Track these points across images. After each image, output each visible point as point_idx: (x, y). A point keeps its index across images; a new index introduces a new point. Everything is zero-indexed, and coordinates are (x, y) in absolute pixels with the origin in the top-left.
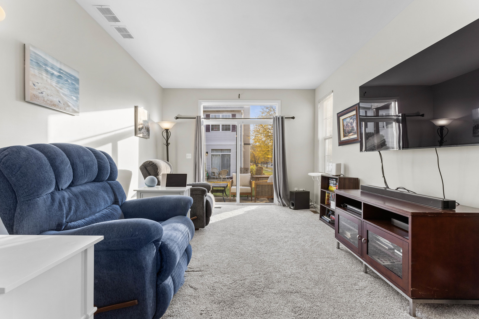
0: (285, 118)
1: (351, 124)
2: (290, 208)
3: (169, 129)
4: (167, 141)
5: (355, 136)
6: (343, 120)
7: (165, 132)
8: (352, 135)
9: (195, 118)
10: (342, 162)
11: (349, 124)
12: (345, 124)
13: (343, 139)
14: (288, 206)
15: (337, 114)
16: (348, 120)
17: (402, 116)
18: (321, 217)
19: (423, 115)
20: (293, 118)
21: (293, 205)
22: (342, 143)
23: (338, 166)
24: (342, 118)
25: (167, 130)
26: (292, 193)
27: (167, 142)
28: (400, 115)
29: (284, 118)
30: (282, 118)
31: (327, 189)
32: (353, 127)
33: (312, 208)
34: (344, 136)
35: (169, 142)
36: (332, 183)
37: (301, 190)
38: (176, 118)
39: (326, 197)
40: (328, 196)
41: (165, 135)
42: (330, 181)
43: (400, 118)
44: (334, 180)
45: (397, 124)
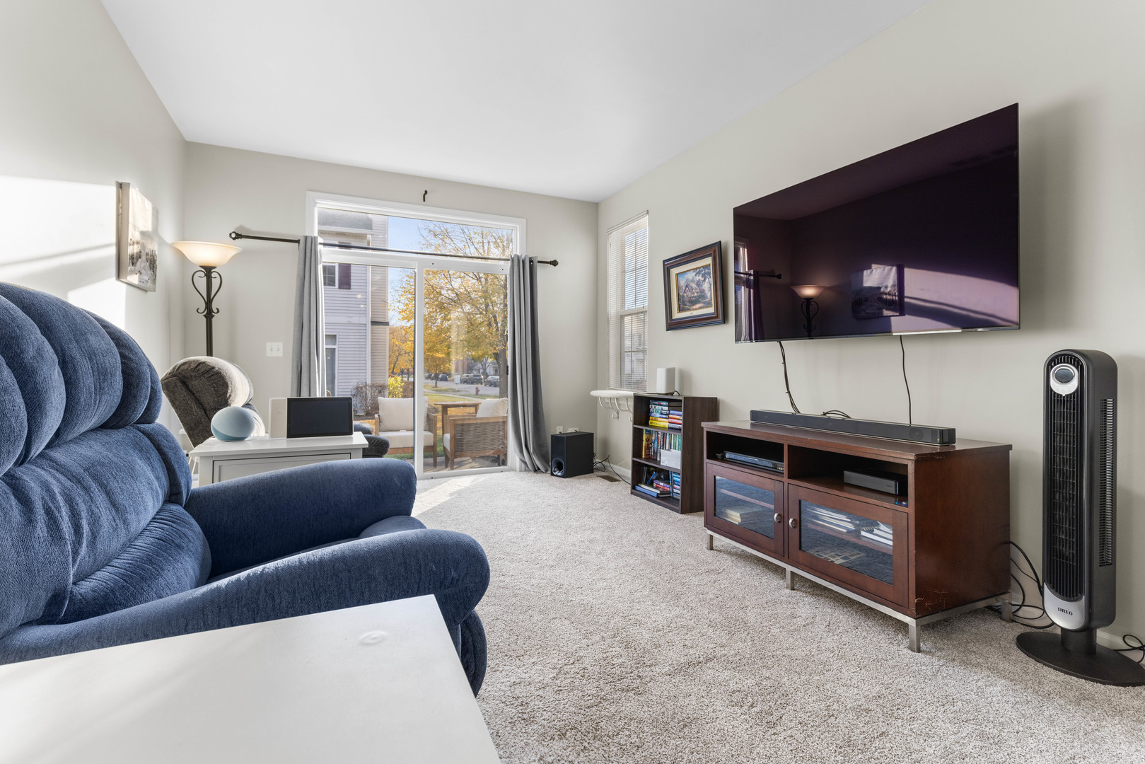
0: (539, 262)
1: (698, 284)
2: (552, 474)
3: (214, 268)
4: (209, 303)
5: (711, 310)
6: (677, 275)
7: (203, 274)
8: (700, 308)
9: (298, 242)
10: (676, 365)
11: (694, 286)
12: (682, 283)
13: (677, 315)
14: (546, 471)
15: (664, 261)
16: (691, 275)
17: (754, 275)
18: (633, 488)
19: (779, 277)
20: (554, 263)
21: (559, 467)
22: (673, 325)
23: (670, 373)
24: (674, 271)
25: (208, 270)
26: (556, 439)
27: (207, 308)
28: (752, 272)
29: (535, 262)
30: (531, 261)
31: (647, 424)
32: (703, 291)
33: (598, 469)
34: (680, 310)
35: (214, 306)
36: (657, 410)
37: (571, 430)
38: (234, 235)
39: (644, 443)
40: (648, 440)
41: (201, 283)
42: (652, 407)
43: (752, 278)
44: (664, 403)
45: (747, 289)
